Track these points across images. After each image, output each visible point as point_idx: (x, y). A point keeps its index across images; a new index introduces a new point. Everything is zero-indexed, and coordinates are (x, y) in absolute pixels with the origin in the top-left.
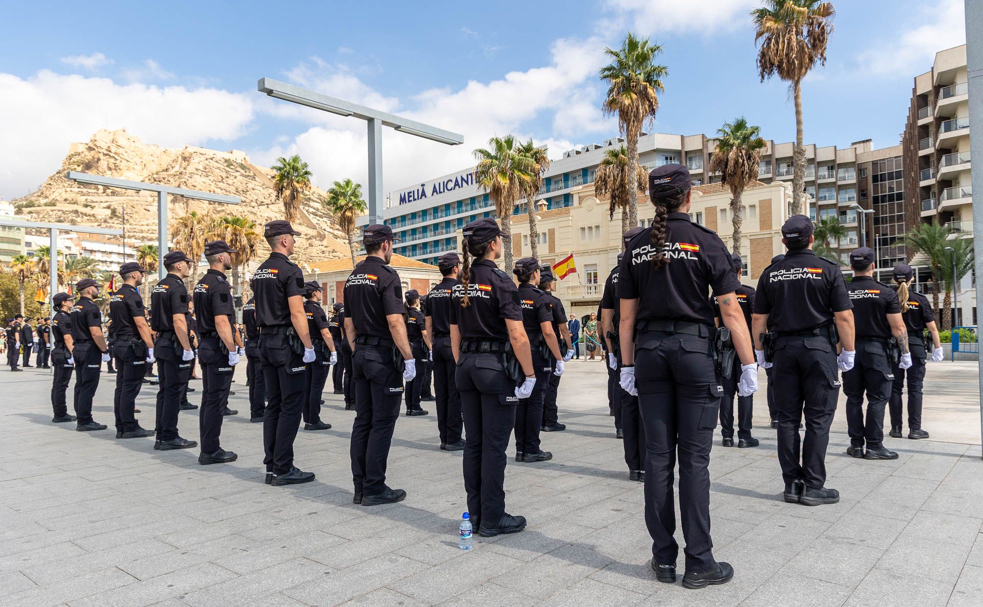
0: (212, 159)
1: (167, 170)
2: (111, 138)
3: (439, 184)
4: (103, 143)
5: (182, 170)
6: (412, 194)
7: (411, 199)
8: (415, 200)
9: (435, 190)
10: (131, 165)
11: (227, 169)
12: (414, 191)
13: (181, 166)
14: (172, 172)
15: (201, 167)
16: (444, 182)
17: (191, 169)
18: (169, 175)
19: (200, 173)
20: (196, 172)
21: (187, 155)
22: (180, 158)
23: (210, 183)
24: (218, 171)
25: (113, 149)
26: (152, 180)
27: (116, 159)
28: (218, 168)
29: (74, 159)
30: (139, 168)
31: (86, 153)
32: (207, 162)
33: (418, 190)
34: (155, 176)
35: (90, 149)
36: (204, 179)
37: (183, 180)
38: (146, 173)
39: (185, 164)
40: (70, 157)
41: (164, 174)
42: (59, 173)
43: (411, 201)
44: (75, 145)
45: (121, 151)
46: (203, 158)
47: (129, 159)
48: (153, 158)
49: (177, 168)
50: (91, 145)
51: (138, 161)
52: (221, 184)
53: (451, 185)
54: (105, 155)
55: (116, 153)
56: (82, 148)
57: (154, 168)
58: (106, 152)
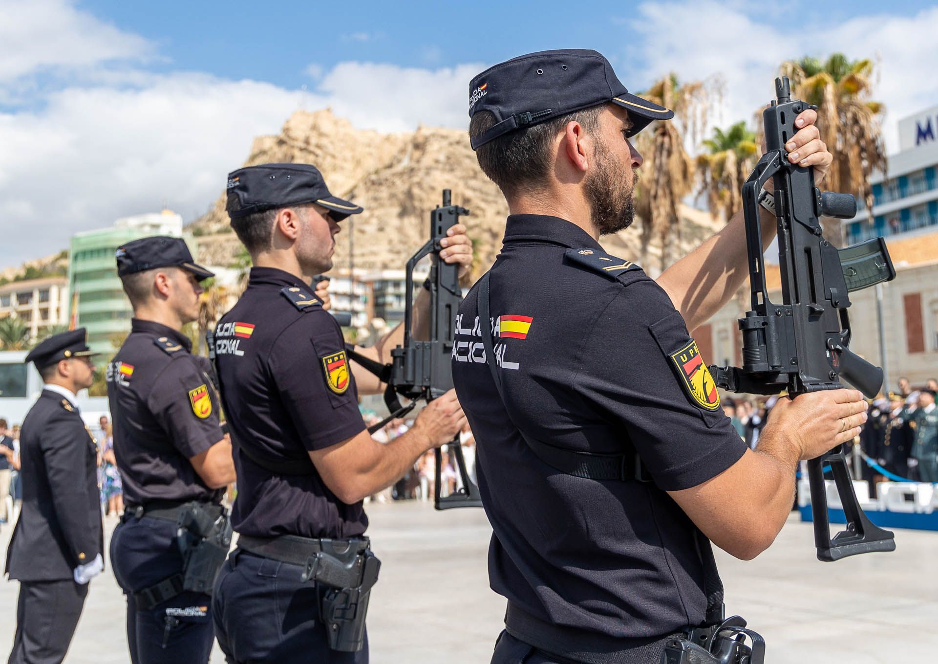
0: (458, 143)
1: (390, 166)
2: (311, 121)
4: (300, 132)
5: (414, 165)
10: (339, 162)
13: (411, 159)
14: (398, 168)
15: (442, 157)
17: (427, 161)
18: (394, 175)
19: (440, 166)
20: (435, 165)
21: (420, 140)
22: (410, 148)
25: (314, 140)
26: (369, 184)
27: (317, 156)
30: (349, 166)
31: (276, 149)
32: (451, 149)
34: (374, 177)
35: (281, 142)
36: (448, 176)
37: (416, 179)
38: (360, 173)
39: (417, 154)
41: (387, 174)
44: (260, 140)
45: (324, 141)
46: (445, 143)
47: (335, 153)
48: (368, 150)
49: (406, 163)
50: (282, 136)
51: (348, 154)
52: (473, 183)
54: (301, 150)
55: (318, 146)
56: (269, 144)
57: (371, 164)
58: (303, 145)
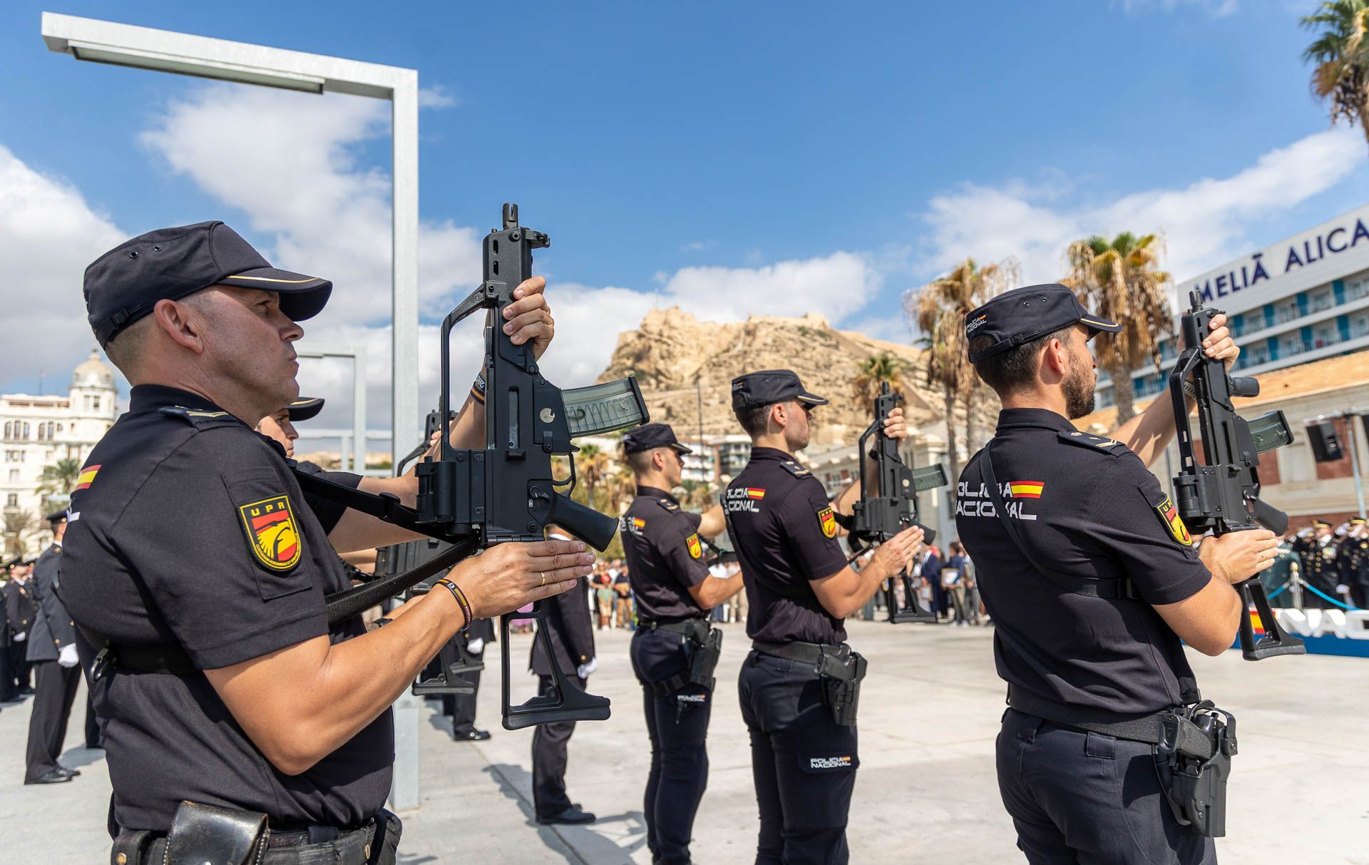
0: (782, 328)
1: (727, 351)
2: (663, 317)
3: (1307, 245)
4: (655, 327)
5: (746, 348)
6: (1228, 280)
7: (1228, 288)
8: (1235, 289)
9: (1293, 258)
10: (686, 349)
11: (803, 339)
12: (1232, 275)
13: (744, 343)
14: (734, 352)
15: (769, 341)
16: (1319, 239)
17: (757, 344)
18: (731, 357)
19: (768, 348)
20: (764, 348)
21: (751, 327)
22: (743, 334)
23: (782, 360)
24: (790, 343)
25: (666, 333)
26: (711, 365)
27: (669, 345)
28: (791, 339)
29: (623, 352)
30: (694, 352)
31: (637, 342)
32: (777, 333)
33: (1244, 270)
34: (714, 360)
35: (640, 336)
36: (774, 356)
37: (749, 360)
38: (703, 358)
39: (749, 339)
40: (619, 350)
41: (725, 357)
42: (608, 370)
43: (1225, 294)
44: (624, 335)
45: (674, 333)
46: (771, 329)
47: (683, 342)
48: (710, 338)
49: (740, 347)
50: (641, 331)
51: (694, 343)
52: (795, 360)
53: (1338, 242)
54: (657, 341)
55: (669, 337)
56: (631, 338)
57: (712, 349)
58: (657, 337)
